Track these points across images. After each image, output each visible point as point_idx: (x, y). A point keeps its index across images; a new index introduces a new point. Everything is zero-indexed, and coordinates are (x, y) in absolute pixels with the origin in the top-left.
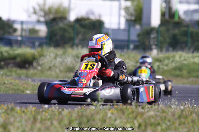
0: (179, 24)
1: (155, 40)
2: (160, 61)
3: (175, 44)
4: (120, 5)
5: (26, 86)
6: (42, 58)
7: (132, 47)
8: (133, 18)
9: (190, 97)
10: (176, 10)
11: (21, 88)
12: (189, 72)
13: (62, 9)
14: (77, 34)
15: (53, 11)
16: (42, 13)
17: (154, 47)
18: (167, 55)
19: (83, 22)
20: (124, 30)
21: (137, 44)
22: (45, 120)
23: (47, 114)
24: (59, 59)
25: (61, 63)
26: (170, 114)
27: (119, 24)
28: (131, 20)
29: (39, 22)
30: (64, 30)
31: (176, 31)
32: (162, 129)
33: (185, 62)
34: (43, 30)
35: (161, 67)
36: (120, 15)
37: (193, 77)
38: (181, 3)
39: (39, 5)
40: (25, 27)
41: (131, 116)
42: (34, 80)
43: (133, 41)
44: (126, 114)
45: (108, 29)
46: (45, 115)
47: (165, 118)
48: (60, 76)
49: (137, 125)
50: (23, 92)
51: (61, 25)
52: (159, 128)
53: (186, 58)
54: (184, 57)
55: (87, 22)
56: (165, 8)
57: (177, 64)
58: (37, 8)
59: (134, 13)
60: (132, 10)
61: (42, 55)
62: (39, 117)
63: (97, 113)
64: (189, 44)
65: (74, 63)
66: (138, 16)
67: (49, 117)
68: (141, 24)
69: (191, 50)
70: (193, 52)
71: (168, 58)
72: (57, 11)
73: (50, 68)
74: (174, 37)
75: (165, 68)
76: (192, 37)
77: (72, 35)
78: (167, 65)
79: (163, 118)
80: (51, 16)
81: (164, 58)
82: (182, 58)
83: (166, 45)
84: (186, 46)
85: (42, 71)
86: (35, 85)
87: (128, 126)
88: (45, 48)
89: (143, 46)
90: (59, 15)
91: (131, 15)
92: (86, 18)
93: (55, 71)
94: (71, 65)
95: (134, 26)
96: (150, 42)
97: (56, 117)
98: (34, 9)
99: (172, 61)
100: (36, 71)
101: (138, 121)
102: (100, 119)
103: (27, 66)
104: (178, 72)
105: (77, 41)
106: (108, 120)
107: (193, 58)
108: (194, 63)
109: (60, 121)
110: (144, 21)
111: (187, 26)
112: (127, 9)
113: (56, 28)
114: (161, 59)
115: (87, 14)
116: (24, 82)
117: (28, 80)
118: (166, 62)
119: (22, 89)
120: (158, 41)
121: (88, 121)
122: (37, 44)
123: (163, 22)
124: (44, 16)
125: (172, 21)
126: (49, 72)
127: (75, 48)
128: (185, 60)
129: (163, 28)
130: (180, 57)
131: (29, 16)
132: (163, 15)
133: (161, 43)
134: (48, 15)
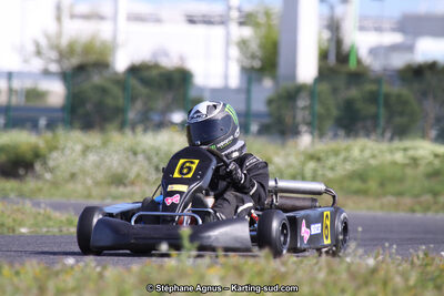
0: (359, 76)
1: (307, 112)
2: (319, 159)
3: (351, 121)
4: (228, 34)
5: (19, 216)
6: (55, 154)
7: (254, 128)
8: (257, 64)
9: (387, 240)
10: (352, 47)
11: (9, 222)
12: (382, 184)
13: (98, 44)
14: (133, 99)
15: (79, 49)
16: (54, 55)
17: (303, 128)
18: (334, 145)
19: (145, 74)
20: (238, 91)
21: (267, 121)
23: (69, 279)
24: (92, 158)
25: (97, 166)
27: (226, 77)
28: (252, 68)
29: (46, 73)
30: (103, 91)
31: (354, 93)
33: (373, 162)
34: (56, 91)
35: (320, 172)
36: (227, 57)
37: (392, 194)
38: (362, 28)
39: (47, 37)
40: (16, 84)
42: (37, 204)
43: (258, 115)
45: (202, 89)
46: (64, 281)
48: (95, 192)
50: (14, 231)
51: (97, 79)
53: (376, 152)
54: (372, 149)
55: (154, 73)
56: (330, 40)
57: (356, 167)
58: (43, 42)
59: (258, 53)
60: (254, 46)
61: (53, 148)
62: (51, 286)
64: (382, 122)
65: (126, 163)
66: (267, 60)
67: (73, 284)
68: (274, 77)
69: (388, 135)
70: (391, 139)
71: (336, 153)
72: (88, 48)
73: (73, 176)
74: (349, 106)
75: (330, 175)
76: (387, 105)
77: (121, 102)
78: (332, 169)
80: (75, 61)
81: (327, 153)
82: (367, 153)
83: (329, 124)
84: (376, 126)
85: (55, 184)
86: (39, 214)
88: (61, 132)
89: (279, 126)
90: (92, 58)
91: (253, 57)
92: (152, 64)
93: (83, 183)
94: (120, 170)
95: (260, 80)
96: (294, 117)
98: (37, 45)
99: (345, 160)
100: (40, 184)
103: (21, 172)
104: (357, 185)
105: (131, 115)
107: (391, 152)
108: (394, 163)
110: (282, 69)
111: (378, 81)
112: (243, 44)
113: (86, 86)
114: (322, 155)
115: (155, 55)
116: (15, 207)
117: (24, 204)
118: (331, 161)
119: (11, 224)
120: (313, 114)
122: (43, 122)
123: (324, 73)
124: (59, 61)
125: (344, 69)
126: (70, 186)
127: (128, 132)
128: (374, 156)
129: (324, 87)
130: (362, 151)
131: (26, 61)
132: (323, 56)
133: (321, 118)
134: (68, 59)
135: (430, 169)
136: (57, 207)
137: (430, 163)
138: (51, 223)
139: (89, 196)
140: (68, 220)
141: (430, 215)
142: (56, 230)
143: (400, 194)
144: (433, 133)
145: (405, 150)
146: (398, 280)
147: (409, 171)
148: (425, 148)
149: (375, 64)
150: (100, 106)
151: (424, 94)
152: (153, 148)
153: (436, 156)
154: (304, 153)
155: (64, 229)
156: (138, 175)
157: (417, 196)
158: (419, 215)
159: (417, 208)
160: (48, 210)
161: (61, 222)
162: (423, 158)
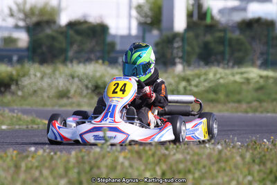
0: (213, 27)
1: (180, 50)
2: (188, 80)
3: (207, 56)
4: (131, 2)
5: (1, 118)
8: (149, 20)
10: (209, 9)
12: (227, 95)
13: (49, 9)
14: (71, 44)
15: (37, 13)
16: (21, 16)
18: (197, 71)
19: (79, 27)
20: (136, 37)
22: (31, 168)
23: (34, 161)
24: (47, 81)
25: (50, 85)
26: (204, 157)
27: (130, 29)
28: (146, 23)
29: (17, 27)
30: (53, 38)
31: (209, 38)
32: (194, 179)
33: (222, 81)
34: (23, 38)
35: (188, 88)
36: (130, 16)
37: (234, 102)
39: (18, 5)
41: (151, 160)
42: (12, 111)
44: (144, 158)
45: (115, 36)
46: (31, 161)
47: (198, 163)
48: (48, 102)
49: (159, 172)
51: (48, 31)
52: (190, 177)
53: (223, 75)
54: (221, 73)
55: (84, 26)
56: (193, 5)
57: (211, 85)
58: (15, 8)
59: (149, 13)
60: (146, 9)
62: (23, 165)
63: (104, 157)
64: (227, 56)
65: (67, 84)
66: (154, 19)
67: (36, 164)
68: (160, 29)
69: (231, 64)
70: (233, 67)
72: (42, 11)
73: (35, 92)
74: (206, 46)
75: (195, 89)
76: (230, 45)
77: (64, 45)
78: (196, 86)
79: (195, 162)
80: (35, 19)
81: (193, 76)
82: (218, 76)
83: (194, 58)
84: (223, 59)
85: (23, 97)
86: (14, 117)
87: (148, 175)
88: (26, 64)
89: (163, 59)
90: (45, 18)
91: (146, 16)
92: (82, 20)
93: (42, 97)
94: (64, 88)
95: (150, 31)
96: (172, 54)
97: (47, 164)
98: (11, 10)
99: (205, 80)
100: (14, 98)
101: (160, 167)
102: (107, 166)
103: (3, 89)
104: (212, 96)
105: (70, 54)
106: (119, 167)
107: (233, 75)
108: (235, 82)
109: (52, 170)
110: (164, 24)
111: (224, 30)
112: (139, 8)
113: (41, 35)
114: (191, 78)
117: (4, 111)
118: (196, 81)
120: (183, 52)
121: (91, 169)
122: (15, 58)
123: (191, 26)
124: (24, 20)
125: (203, 23)
126: (34, 98)
127: (70, 65)
128: (221, 78)
129: (191, 34)
130: (215, 75)
131: (4, 20)
132: (190, 15)
133: (189, 54)
134: (31, 18)
135: (257, 86)
136: (25, 112)
137: (257, 82)
138: (21, 122)
139: (44, 105)
140: (32, 120)
141: (258, 114)
142: (24, 127)
143: (239, 102)
144: (259, 62)
145: (242, 73)
146: (238, 158)
147: (244, 87)
148: (254, 73)
149: (223, 20)
150: (51, 48)
151: (253, 38)
152: (84, 74)
153: (261, 77)
154: (178, 76)
155: (30, 126)
156: (75, 91)
157: (249, 103)
158: (250, 114)
159: (249, 110)
160: (20, 114)
161: (28, 121)
162: (253, 79)
